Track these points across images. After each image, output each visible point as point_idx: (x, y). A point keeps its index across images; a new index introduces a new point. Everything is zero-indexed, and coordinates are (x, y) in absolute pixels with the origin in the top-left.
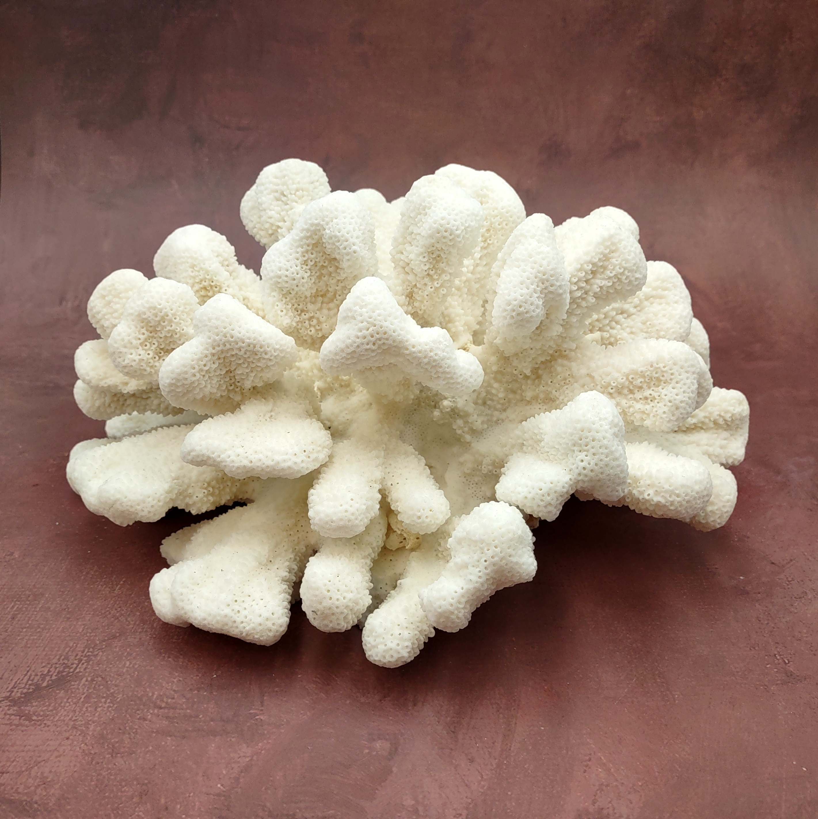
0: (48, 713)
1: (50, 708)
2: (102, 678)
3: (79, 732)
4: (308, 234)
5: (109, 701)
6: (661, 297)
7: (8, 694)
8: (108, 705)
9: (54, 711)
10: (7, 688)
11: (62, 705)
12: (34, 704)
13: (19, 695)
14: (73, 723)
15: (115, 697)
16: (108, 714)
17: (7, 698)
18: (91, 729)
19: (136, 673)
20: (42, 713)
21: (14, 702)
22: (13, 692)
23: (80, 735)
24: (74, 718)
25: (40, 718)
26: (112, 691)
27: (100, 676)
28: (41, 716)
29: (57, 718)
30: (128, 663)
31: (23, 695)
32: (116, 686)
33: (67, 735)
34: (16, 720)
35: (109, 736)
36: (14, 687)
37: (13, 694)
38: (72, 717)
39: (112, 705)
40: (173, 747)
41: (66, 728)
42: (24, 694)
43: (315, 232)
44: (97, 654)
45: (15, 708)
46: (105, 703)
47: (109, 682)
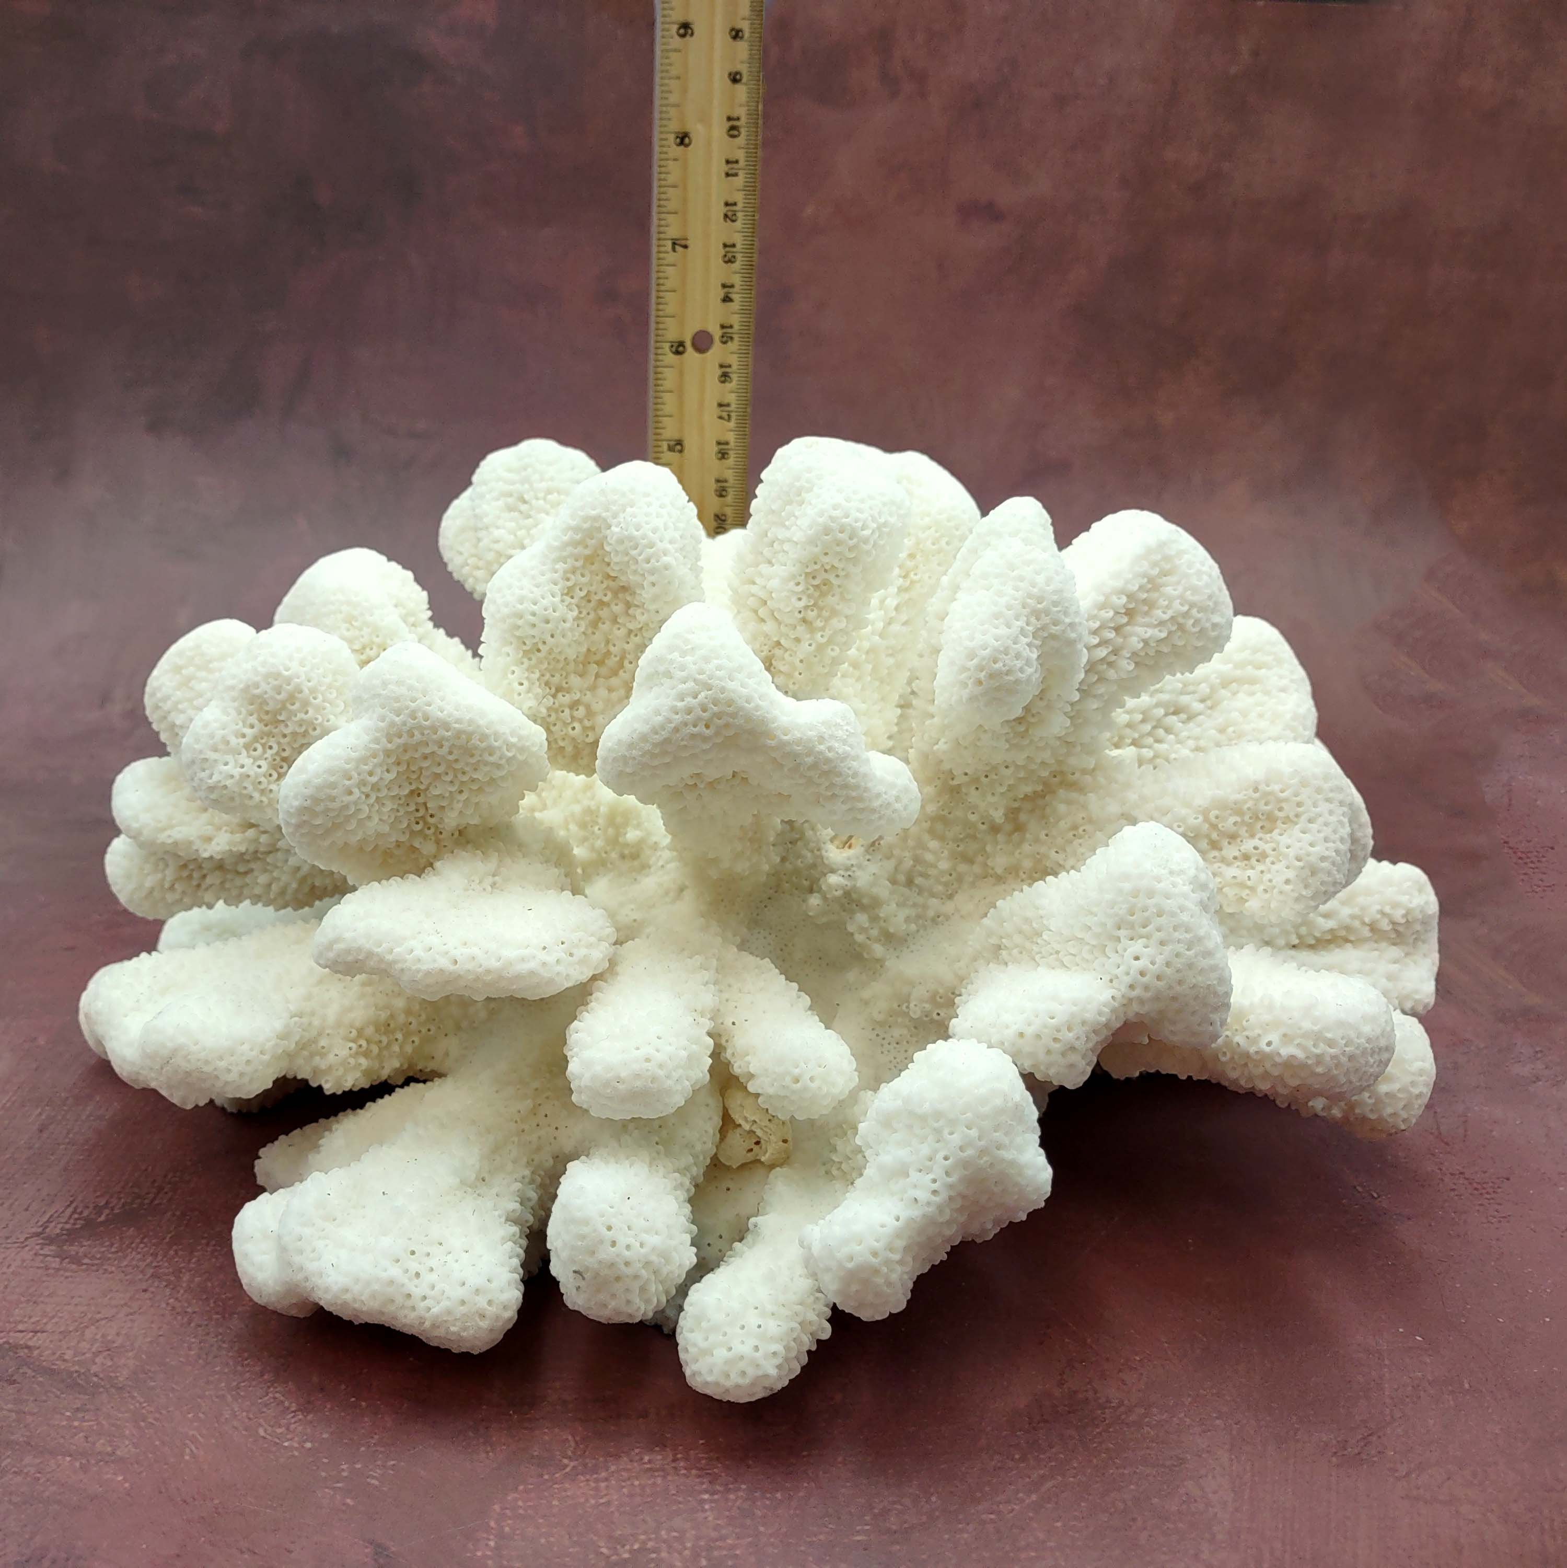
0: (110, 1255)
1: (113, 1250)
3: (165, 1283)
4: (578, 537)
6: (1253, 681)
7: (40, 1230)
9: (120, 1254)
10: (37, 1222)
11: (133, 1245)
12: (85, 1243)
13: (58, 1231)
14: (152, 1271)
17: (38, 1235)
18: (184, 1279)
20: (98, 1256)
21: (50, 1240)
22: (46, 1227)
23: (166, 1286)
24: (154, 1264)
25: (96, 1262)
28: (99, 1259)
29: (125, 1263)
31: (64, 1232)
33: (144, 1286)
34: (55, 1263)
36: (48, 1221)
37: (48, 1230)
38: (152, 1262)
41: (141, 1276)
42: (67, 1230)
43: (590, 533)
45: (53, 1248)
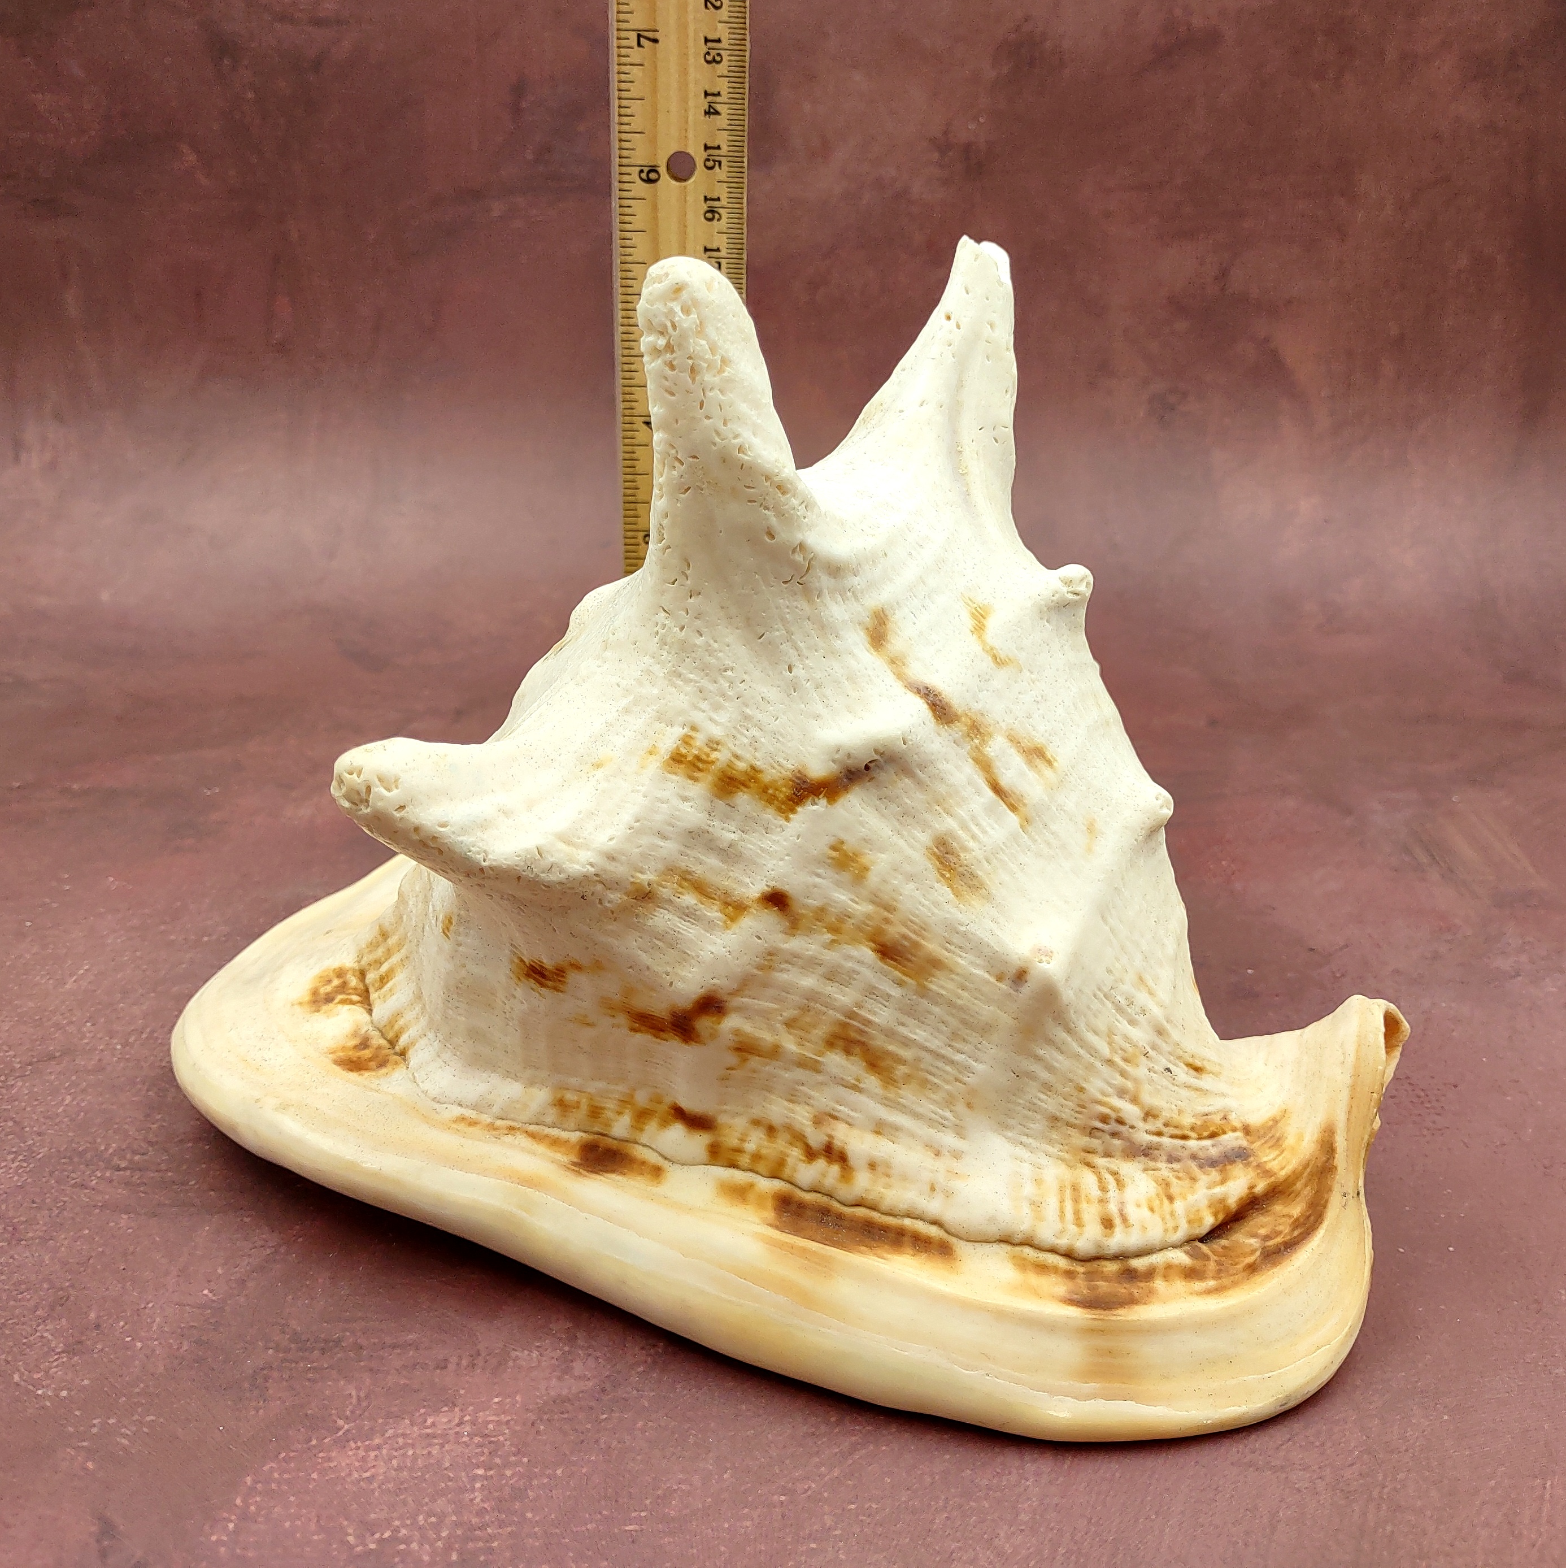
2: (15, 1122)
5: (21, 1158)
8: (17, 1164)
15: (34, 1152)
16: (16, 1178)
19: (82, 1114)
26: (30, 1142)
27: (12, 1119)
30: (68, 1099)
32: (39, 1134)
35: (11, 1214)
39: (25, 1165)
40: (130, 1231)
44: (12, 1086)
46: (13, 1161)
47: (27, 1129)
